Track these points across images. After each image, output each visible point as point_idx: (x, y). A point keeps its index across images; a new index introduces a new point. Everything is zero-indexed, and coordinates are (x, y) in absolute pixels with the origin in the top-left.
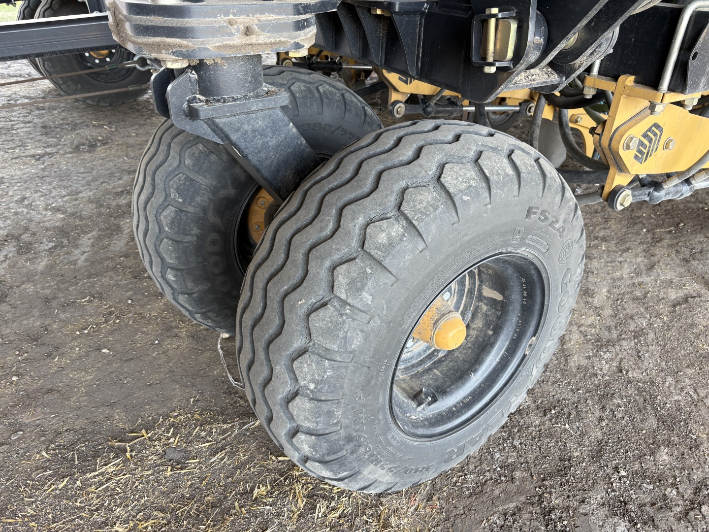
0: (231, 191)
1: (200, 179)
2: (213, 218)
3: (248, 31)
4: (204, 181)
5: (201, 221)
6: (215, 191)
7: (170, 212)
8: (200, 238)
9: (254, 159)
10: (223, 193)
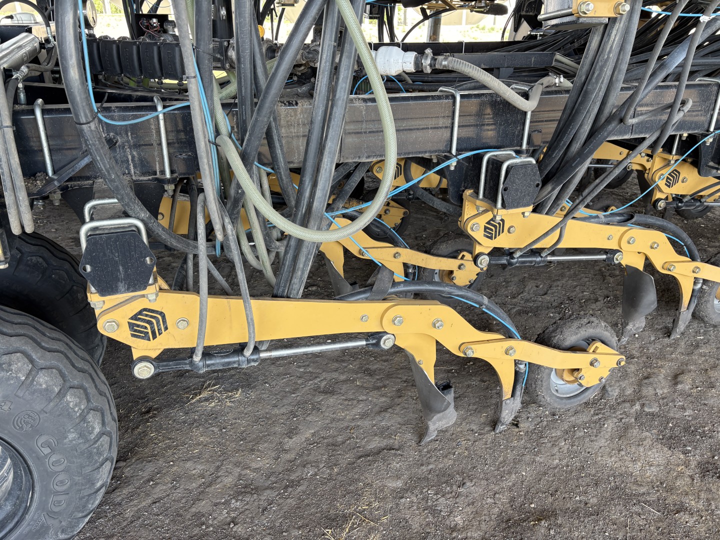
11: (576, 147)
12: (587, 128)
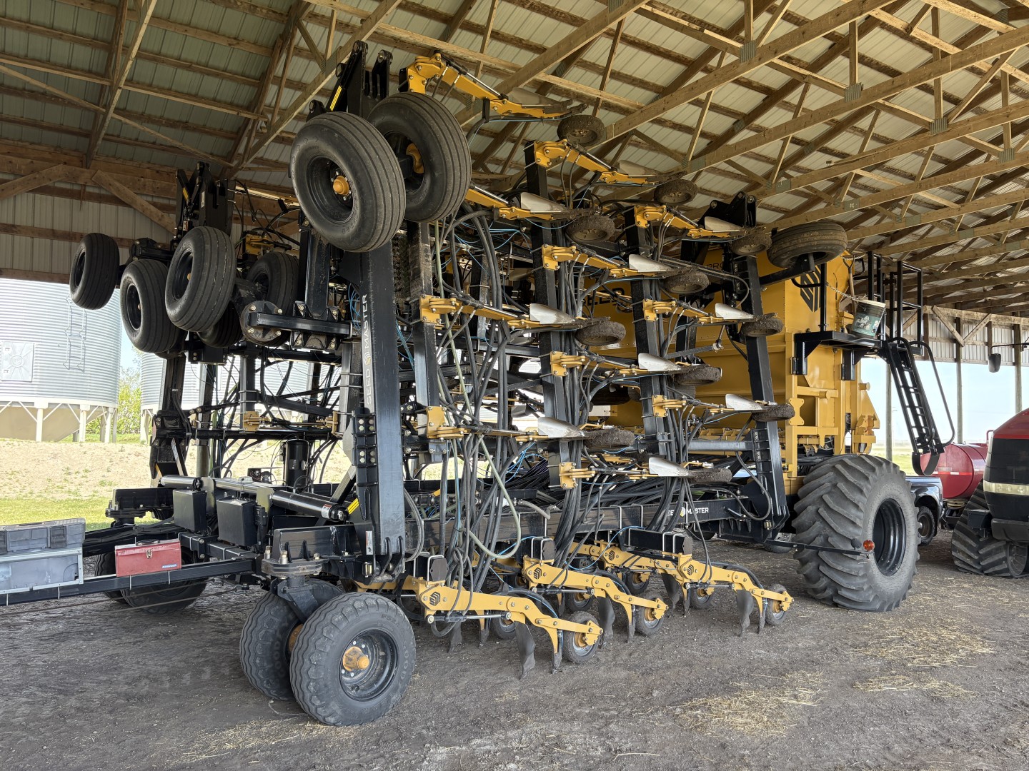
0: (286, 624)
1: (276, 619)
2: (278, 635)
3: (304, 569)
4: (277, 620)
5: (274, 636)
6: (281, 623)
7: (263, 632)
8: (273, 643)
9: (299, 607)
10: (283, 625)
11: (567, 533)
12: (570, 526)
